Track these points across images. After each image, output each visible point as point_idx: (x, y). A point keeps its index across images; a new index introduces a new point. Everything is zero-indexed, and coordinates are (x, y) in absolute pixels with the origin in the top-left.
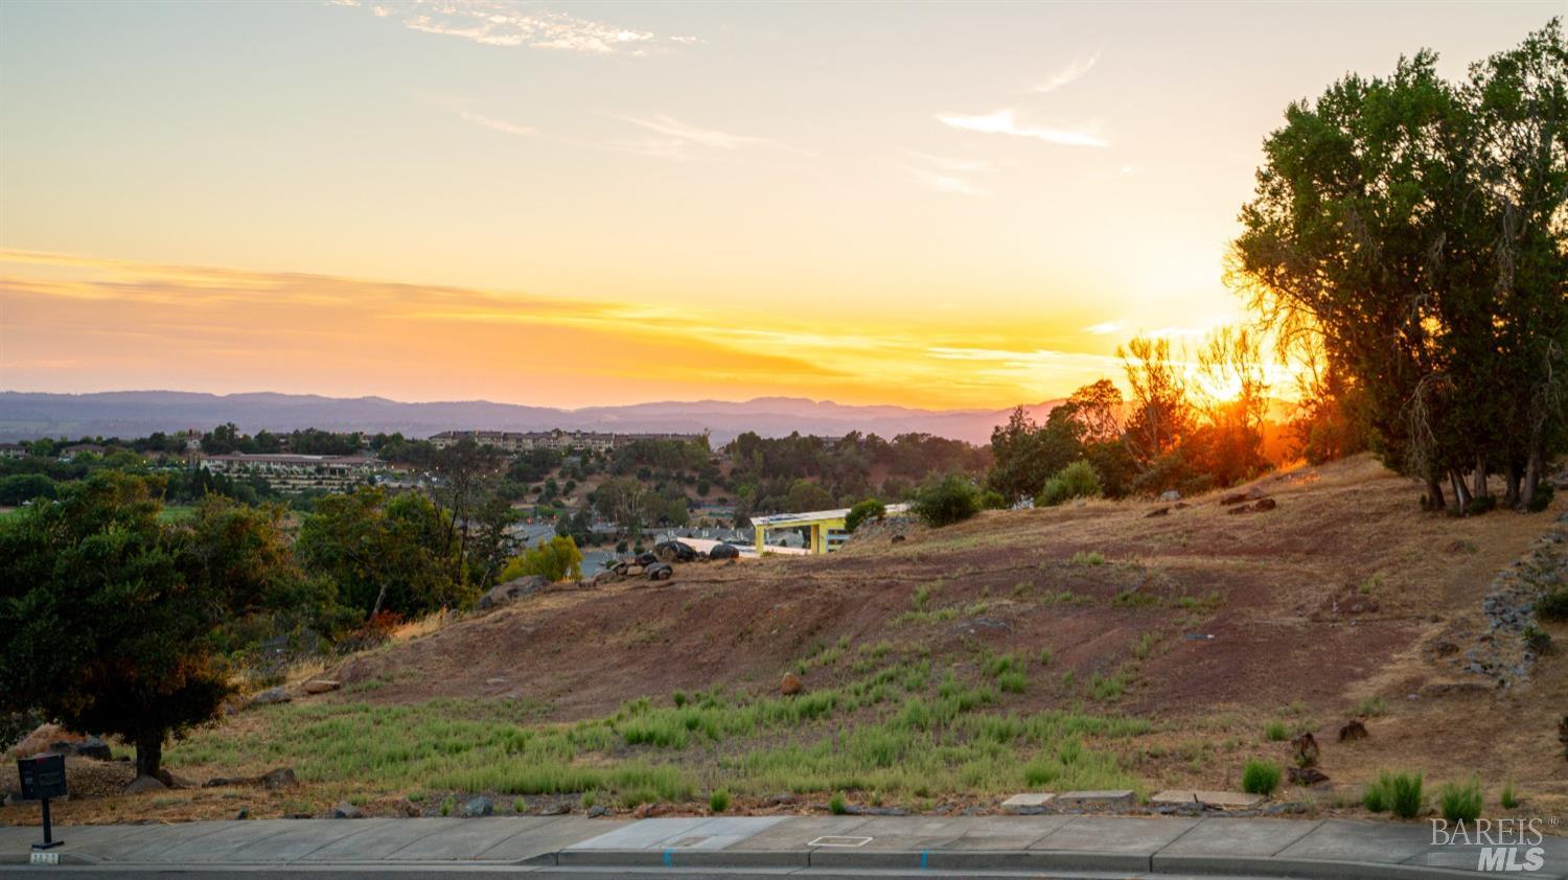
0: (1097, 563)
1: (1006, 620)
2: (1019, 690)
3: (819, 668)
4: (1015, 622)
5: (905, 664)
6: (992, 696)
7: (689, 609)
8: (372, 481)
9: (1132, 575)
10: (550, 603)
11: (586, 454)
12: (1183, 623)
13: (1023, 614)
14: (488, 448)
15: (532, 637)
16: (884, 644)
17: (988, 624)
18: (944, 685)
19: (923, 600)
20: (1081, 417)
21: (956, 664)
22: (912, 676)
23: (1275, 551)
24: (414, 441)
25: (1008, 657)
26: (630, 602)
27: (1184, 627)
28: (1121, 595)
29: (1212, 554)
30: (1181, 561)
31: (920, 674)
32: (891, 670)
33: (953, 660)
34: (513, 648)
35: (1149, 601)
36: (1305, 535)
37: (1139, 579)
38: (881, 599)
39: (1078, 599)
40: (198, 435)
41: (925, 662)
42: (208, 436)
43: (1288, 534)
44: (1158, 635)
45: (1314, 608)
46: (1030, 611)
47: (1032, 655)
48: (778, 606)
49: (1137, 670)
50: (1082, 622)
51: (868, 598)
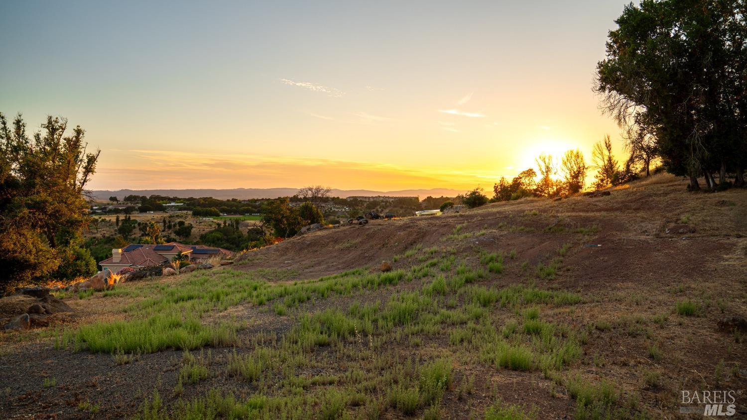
0: (535, 215)
1: (494, 238)
2: (499, 272)
3: (404, 259)
4: (498, 239)
5: (443, 257)
6: (484, 275)
7: (367, 235)
8: (331, 209)
9: (552, 219)
10: (319, 233)
11: (387, 202)
12: (581, 240)
13: (502, 236)
14: (361, 201)
15: (308, 245)
16: (435, 248)
17: (485, 239)
18: (459, 268)
19: (458, 231)
20: (523, 180)
21: (468, 258)
22: (445, 263)
23: (617, 209)
24: (342, 199)
25: (494, 255)
26: (347, 232)
27: (582, 241)
28: (548, 227)
29: (587, 211)
30: (574, 214)
31: (449, 263)
32: (435, 260)
33: (467, 256)
34: (301, 250)
35: (562, 230)
36: (631, 202)
37: (556, 221)
38: (441, 231)
39: (527, 229)
40: (289, 198)
41: (452, 257)
42: (291, 198)
43: (622, 202)
44: (569, 245)
45: (654, 231)
46: (505, 235)
47: (506, 254)
48: (399, 233)
49: (561, 262)
50: (530, 239)
51: (436, 230)
